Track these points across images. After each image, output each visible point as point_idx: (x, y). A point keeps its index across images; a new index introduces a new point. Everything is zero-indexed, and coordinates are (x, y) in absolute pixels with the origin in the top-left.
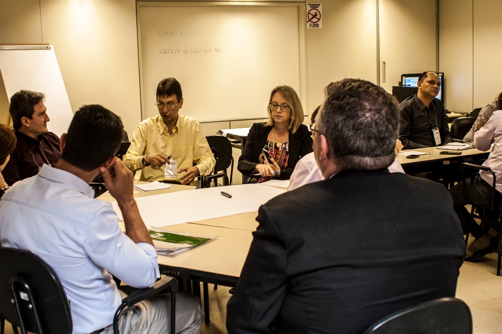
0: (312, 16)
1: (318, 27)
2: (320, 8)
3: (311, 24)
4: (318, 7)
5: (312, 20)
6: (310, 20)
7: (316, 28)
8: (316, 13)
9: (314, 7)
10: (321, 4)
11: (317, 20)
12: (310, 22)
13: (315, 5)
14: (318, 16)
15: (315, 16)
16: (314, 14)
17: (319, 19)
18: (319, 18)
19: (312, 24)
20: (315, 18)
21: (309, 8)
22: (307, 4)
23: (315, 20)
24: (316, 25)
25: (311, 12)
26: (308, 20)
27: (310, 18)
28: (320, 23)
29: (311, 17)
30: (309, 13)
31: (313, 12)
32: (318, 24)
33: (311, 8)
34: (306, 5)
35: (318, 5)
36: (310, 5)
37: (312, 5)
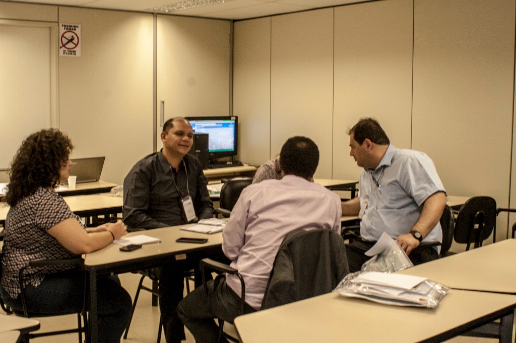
0: (67, 41)
1: (75, 54)
2: (78, 31)
3: (65, 51)
4: (75, 29)
5: (67, 46)
6: (64, 46)
7: (73, 55)
8: (72, 37)
9: (71, 29)
10: (80, 26)
11: (74, 46)
12: (63, 48)
13: (71, 26)
14: (75, 41)
15: (71, 40)
16: (70, 38)
17: (76, 45)
18: (76, 43)
19: (67, 50)
20: (71, 43)
21: (62, 30)
22: (61, 25)
23: (70, 45)
24: (72, 52)
25: (65, 35)
26: (61, 45)
27: (64, 43)
28: (78, 49)
29: (65, 41)
30: (63, 36)
31: (69, 35)
32: (75, 51)
33: (66, 30)
34: (58, 25)
35: (75, 27)
36: (65, 26)
37: (68, 26)
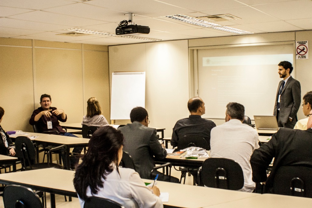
1: (305, 58)
2: (307, 44)
3: (299, 56)
4: (305, 44)
5: (300, 53)
6: (298, 53)
7: (304, 59)
8: (304, 48)
9: (302, 43)
10: (308, 41)
12: (298, 55)
13: (303, 42)
14: (305, 50)
15: (303, 50)
16: (302, 49)
17: (306, 53)
19: (300, 56)
21: (297, 45)
22: (296, 42)
23: (302, 53)
24: (303, 56)
26: (297, 53)
27: (298, 52)
28: (307, 55)
29: (299, 51)
30: (298, 48)
31: (301, 47)
32: (305, 56)
33: (300, 45)
35: (305, 42)
36: (299, 42)
37: (301, 42)
